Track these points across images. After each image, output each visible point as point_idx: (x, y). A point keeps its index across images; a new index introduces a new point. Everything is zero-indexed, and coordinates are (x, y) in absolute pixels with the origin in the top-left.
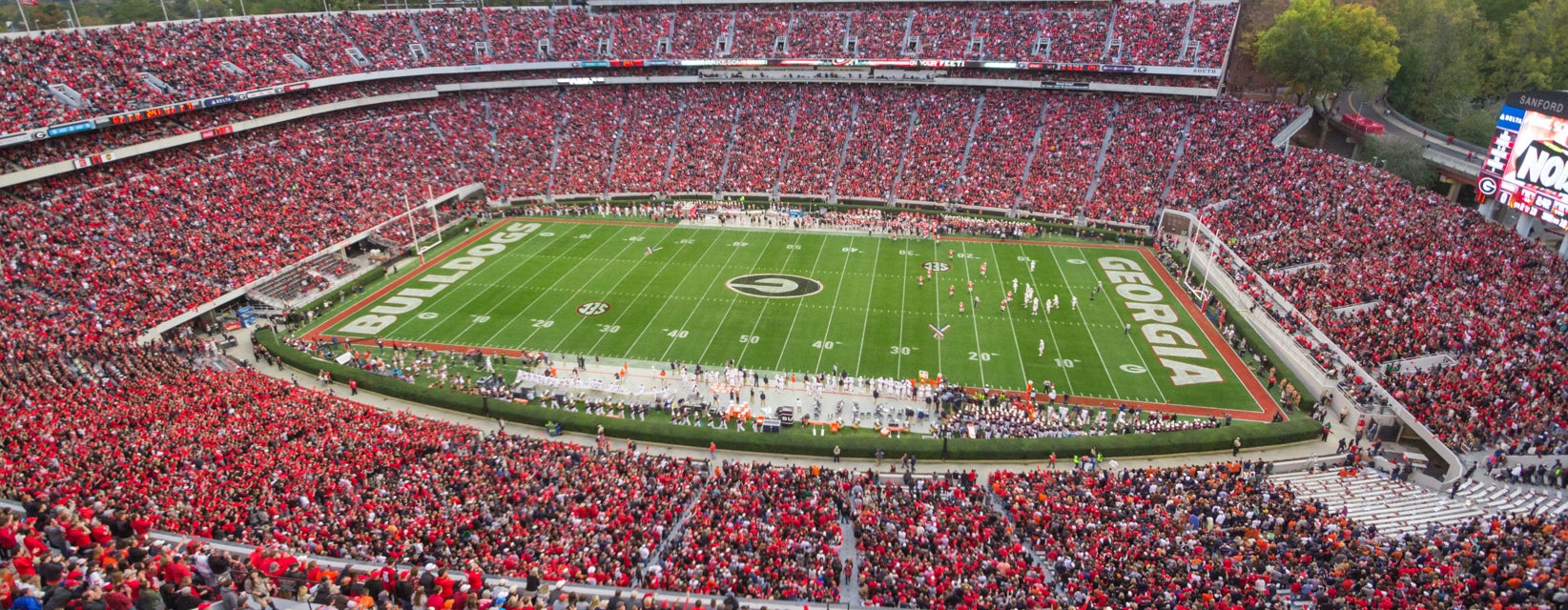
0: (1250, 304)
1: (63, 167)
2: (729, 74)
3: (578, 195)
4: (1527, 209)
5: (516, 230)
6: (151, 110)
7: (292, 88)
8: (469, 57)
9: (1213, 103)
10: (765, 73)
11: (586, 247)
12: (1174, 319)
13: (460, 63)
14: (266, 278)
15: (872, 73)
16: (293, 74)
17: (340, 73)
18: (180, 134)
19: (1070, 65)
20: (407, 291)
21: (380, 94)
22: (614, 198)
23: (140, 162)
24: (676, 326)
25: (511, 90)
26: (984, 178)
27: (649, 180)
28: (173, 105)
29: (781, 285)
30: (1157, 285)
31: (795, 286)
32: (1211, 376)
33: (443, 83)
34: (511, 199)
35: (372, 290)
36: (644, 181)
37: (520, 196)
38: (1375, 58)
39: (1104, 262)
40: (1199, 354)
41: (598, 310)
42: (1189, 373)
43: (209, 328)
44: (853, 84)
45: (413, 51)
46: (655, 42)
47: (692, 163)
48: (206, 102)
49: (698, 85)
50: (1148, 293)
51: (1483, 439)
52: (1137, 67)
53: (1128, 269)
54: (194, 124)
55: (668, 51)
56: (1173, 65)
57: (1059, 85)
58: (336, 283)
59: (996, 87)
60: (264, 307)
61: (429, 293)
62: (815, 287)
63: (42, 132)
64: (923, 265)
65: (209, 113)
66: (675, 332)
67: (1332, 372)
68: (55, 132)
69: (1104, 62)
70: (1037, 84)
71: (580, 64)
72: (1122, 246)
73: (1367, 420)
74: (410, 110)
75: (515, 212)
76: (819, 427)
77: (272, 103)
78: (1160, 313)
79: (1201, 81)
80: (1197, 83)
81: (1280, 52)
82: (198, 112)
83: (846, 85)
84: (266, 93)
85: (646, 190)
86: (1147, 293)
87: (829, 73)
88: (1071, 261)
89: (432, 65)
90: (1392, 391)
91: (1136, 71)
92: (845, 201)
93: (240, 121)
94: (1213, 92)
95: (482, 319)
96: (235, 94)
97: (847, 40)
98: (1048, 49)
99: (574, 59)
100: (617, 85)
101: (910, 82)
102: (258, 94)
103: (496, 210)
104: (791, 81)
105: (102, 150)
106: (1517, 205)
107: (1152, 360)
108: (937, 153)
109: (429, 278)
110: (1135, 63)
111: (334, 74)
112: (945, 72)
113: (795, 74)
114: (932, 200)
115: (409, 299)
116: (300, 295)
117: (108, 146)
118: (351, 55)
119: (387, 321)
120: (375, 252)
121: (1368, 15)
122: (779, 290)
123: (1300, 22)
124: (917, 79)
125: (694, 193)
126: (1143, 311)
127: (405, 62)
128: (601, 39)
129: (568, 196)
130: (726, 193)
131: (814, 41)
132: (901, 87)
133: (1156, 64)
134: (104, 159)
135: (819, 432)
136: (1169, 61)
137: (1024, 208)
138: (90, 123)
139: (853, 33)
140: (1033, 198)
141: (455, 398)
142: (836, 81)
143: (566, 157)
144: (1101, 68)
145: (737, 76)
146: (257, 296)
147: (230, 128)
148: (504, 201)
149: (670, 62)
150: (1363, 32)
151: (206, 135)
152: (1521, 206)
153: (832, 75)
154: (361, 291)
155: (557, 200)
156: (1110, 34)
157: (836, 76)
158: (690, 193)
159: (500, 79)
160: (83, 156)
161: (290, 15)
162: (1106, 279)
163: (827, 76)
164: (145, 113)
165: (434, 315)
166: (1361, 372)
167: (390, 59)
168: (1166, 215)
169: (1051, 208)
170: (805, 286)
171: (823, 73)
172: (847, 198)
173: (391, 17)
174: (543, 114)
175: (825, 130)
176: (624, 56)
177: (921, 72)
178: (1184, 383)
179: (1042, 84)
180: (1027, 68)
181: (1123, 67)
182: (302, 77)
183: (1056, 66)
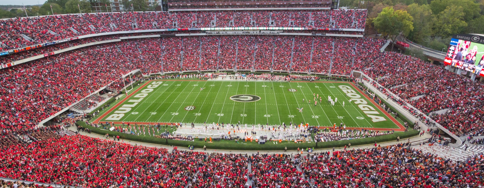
0: (387, 98)
2: (216, 32)
3: (172, 72)
4: (461, 67)
5: (155, 84)
6: (27, 47)
7: (73, 39)
8: (130, 28)
9: (362, 39)
10: (227, 32)
11: (180, 89)
12: (366, 103)
13: (127, 30)
14: (75, 103)
15: (260, 31)
16: (72, 34)
17: (88, 33)
18: (37, 55)
19: (320, 28)
20: (125, 105)
21: (101, 40)
22: (184, 73)
23: (23, 65)
24: (219, 112)
25: (145, 39)
26: (299, 63)
27: (195, 67)
28: (34, 46)
29: (247, 98)
30: (358, 93)
31: (252, 98)
32: (382, 119)
33: (122, 36)
34: (150, 74)
35: (112, 105)
36: (193, 67)
37: (153, 73)
38: (407, 25)
39: (340, 87)
40: (377, 113)
41: (191, 108)
42: (376, 118)
43: (59, 121)
44: (254, 35)
45: (112, 26)
46: (191, 23)
47: (207, 61)
48: (45, 44)
49: (206, 36)
51: (465, 133)
52: (340, 29)
53: (348, 89)
54: (41, 52)
55: (196, 26)
56: (350, 28)
57: (317, 34)
58: (99, 104)
59: (298, 35)
60: (76, 113)
61: (133, 106)
62: (259, 98)
64: (288, 90)
65: (46, 48)
66: (219, 114)
67: (417, 116)
69: (330, 27)
70: (310, 34)
71: (167, 30)
72: (343, 82)
73: (430, 129)
74: (111, 46)
75: (153, 78)
76: (275, 141)
77: (66, 45)
78: (362, 101)
79: (358, 33)
80: (357, 33)
81: (381, 24)
82: (42, 48)
83: (252, 36)
84: (64, 41)
85: (194, 69)
86: (356, 96)
87: (247, 32)
88: (331, 87)
89: (118, 30)
90: (436, 120)
91: (340, 30)
92: (257, 71)
93: (56, 50)
94: (362, 36)
95: (155, 113)
96: (55, 41)
97: (252, 21)
98: (313, 24)
99: (166, 28)
100: (179, 36)
101: (272, 34)
102: (62, 41)
103: (146, 78)
104: (235, 34)
105: (11, 62)
106: (457, 66)
107: (365, 115)
108: (283, 56)
109: (131, 101)
110: (339, 28)
111: (86, 34)
112: (283, 31)
113: (236, 32)
114: (284, 70)
115: (127, 108)
116: (88, 108)
117: (13, 60)
118: (91, 28)
119: (122, 116)
120: (110, 93)
121: (405, 13)
122: (247, 99)
123: (386, 15)
124: (274, 33)
125: (210, 70)
126: (357, 101)
127: (109, 30)
128: (173, 22)
129: (169, 72)
130: (220, 70)
131: (242, 22)
132: (269, 36)
133: (346, 28)
134: (12, 65)
135: (275, 143)
136: (349, 27)
137: (312, 72)
138: (7, 52)
139: (253, 19)
140: (314, 69)
141: (155, 140)
142: (249, 34)
143: (166, 60)
144: (330, 29)
145: (218, 33)
146: (73, 110)
147: (53, 53)
148: (148, 74)
149: (197, 29)
150: (403, 18)
151: (46, 56)
152: (458, 67)
153: (248, 33)
154: (109, 106)
155: (165, 74)
156: (331, 19)
157: (249, 33)
158: (208, 70)
159: (141, 35)
160: (5, 64)
161: (69, 14)
162: (342, 92)
163: (246, 33)
164: (25, 48)
165: (137, 113)
166: (425, 115)
167: (104, 29)
168: (354, 72)
169: (320, 71)
170: (255, 98)
171: (245, 32)
172: (258, 70)
173: (103, 15)
174: (157, 46)
175: (248, 49)
176: (182, 27)
177: (275, 31)
178: (376, 121)
179: (312, 34)
180: (308, 30)
181: (336, 29)
182: (76, 35)
183: (316, 29)
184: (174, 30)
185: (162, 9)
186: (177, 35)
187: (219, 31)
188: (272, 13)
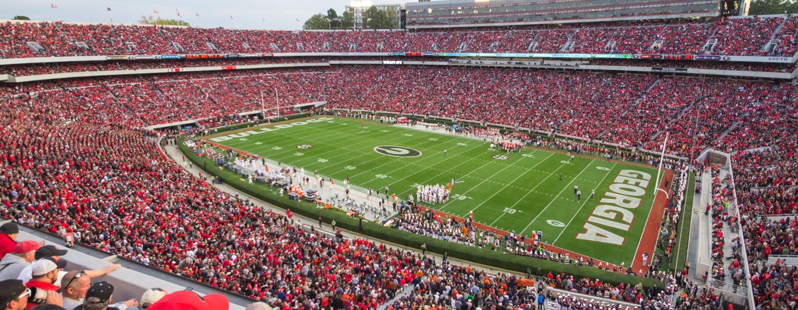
1: (165, 70)
2: (464, 61)
3: (363, 110)
5: (321, 119)
6: (203, 55)
7: (266, 55)
8: (347, 49)
10: (483, 61)
12: (634, 206)
13: (341, 52)
15: (542, 62)
16: (269, 50)
17: (290, 52)
18: (214, 66)
19: (671, 55)
22: (378, 113)
23: (196, 74)
25: (364, 66)
28: (212, 55)
29: (401, 151)
30: (649, 188)
31: (408, 152)
39: (625, 172)
40: (624, 227)
41: (306, 147)
42: (598, 235)
44: (531, 68)
45: (324, 46)
46: (431, 45)
48: (227, 56)
49: (449, 67)
50: (635, 191)
52: (722, 57)
54: (220, 63)
57: (664, 69)
63: (159, 57)
64: (493, 156)
65: (228, 60)
68: (164, 57)
69: (697, 53)
70: (649, 69)
71: (392, 54)
75: (330, 113)
77: (258, 61)
78: (627, 202)
79: (779, 67)
82: (223, 59)
83: (527, 69)
86: (633, 191)
87: (518, 61)
88: (599, 168)
89: (330, 52)
91: (722, 59)
93: (240, 65)
94: (789, 75)
97: (532, 44)
98: (658, 47)
99: (390, 52)
101: (564, 68)
102: (251, 56)
104: (496, 66)
105: (181, 67)
107: (579, 222)
109: (264, 129)
110: (723, 54)
111: (287, 52)
112: (588, 62)
113: (499, 62)
118: (298, 46)
120: (255, 117)
124: (569, 65)
126: (614, 198)
127: (319, 50)
129: (359, 110)
130: (431, 116)
131: (512, 44)
132: (559, 70)
133: (739, 55)
134: (181, 70)
136: (750, 53)
137: (600, 139)
138: (178, 56)
139: (537, 40)
140: (609, 134)
142: (521, 66)
144: (695, 57)
145: (468, 62)
147: (235, 67)
149: (433, 54)
151: (225, 68)
153: (519, 63)
155: (353, 111)
157: (521, 63)
159: (357, 60)
160: (173, 67)
163: (516, 63)
164: (201, 56)
167: (313, 48)
168: (709, 153)
169: (620, 140)
170: (413, 153)
172: (493, 124)
176: (413, 51)
177: (573, 62)
178: (593, 240)
179: (653, 69)
180: (640, 58)
181: (711, 57)
182: (272, 52)
183: (661, 56)
184: (401, 54)
185: (400, 27)
186: (405, 63)
187: (470, 59)
188: (577, 30)
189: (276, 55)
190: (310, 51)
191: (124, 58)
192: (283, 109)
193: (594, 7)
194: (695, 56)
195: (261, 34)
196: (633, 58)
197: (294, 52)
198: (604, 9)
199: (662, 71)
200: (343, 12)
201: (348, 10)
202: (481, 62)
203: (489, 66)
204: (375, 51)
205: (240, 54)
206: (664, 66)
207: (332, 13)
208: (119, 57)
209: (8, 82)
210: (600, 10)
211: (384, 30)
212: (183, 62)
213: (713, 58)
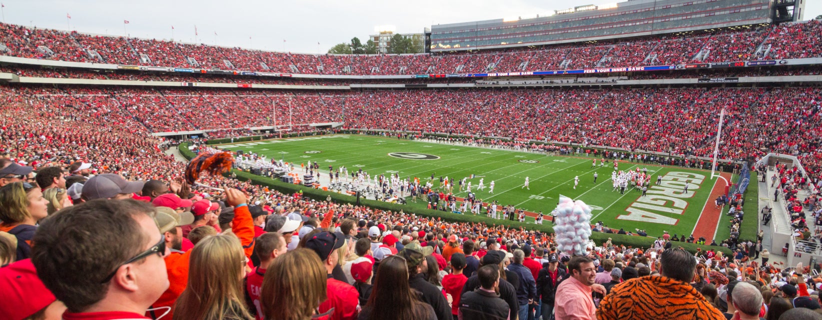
1: (178, 84)
6: (219, 71)
7: (284, 76)
8: (368, 73)
10: (511, 82)
13: (362, 75)
15: (576, 80)
16: (288, 71)
17: (309, 73)
18: (229, 83)
19: (719, 63)
21: (326, 85)
28: (228, 71)
29: (417, 156)
31: (426, 156)
33: (353, 83)
34: (351, 128)
37: (357, 127)
42: (643, 216)
44: (564, 87)
45: (345, 69)
46: (457, 67)
48: (243, 73)
50: (687, 186)
52: (778, 61)
55: (461, 70)
57: (713, 80)
63: (172, 69)
64: (520, 160)
65: (244, 78)
68: (177, 70)
69: (749, 60)
70: (695, 81)
83: (559, 88)
89: (350, 75)
91: (778, 64)
93: (256, 83)
97: (564, 62)
99: (414, 74)
100: (433, 88)
101: (600, 85)
102: (268, 75)
104: (525, 86)
105: (194, 82)
110: (778, 58)
112: (626, 78)
113: (529, 81)
117: (198, 80)
118: (318, 68)
124: (606, 82)
127: (340, 73)
132: (595, 88)
133: (797, 58)
138: (192, 70)
139: (569, 58)
142: (553, 85)
144: (747, 64)
145: (496, 83)
147: (250, 85)
149: (459, 75)
151: (240, 86)
153: (551, 82)
159: (379, 83)
163: (547, 82)
164: (216, 71)
167: (334, 71)
170: (430, 157)
176: (438, 73)
178: (638, 220)
179: (699, 80)
180: (684, 68)
181: (766, 62)
182: (291, 72)
183: (708, 65)
184: (425, 76)
185: (424, 51)
186: (429, 85)
187: (498, 80)
188: (614, 46)
189: (294, 76)
190: (330, 74)
191: (136, 68)
192: (298, 126)
193: (632, 22)
194: (746, 62)
195: (281, 56)
196: (676, 69)
197: (313, 74)
198: (642, 23)
199: (710, 82)
200: (367, 40)
201: (373, 39)
202: (509, 83)
203: (518, 86)
204: (397, 73)
205: (257, 72)
206: (712, 77)
207: (356, 42)
208: (131, 67)
209: (12, 81)
210: (638, 24)
211: (408, 55)
212: (197, 76)
213: (768, 63)
